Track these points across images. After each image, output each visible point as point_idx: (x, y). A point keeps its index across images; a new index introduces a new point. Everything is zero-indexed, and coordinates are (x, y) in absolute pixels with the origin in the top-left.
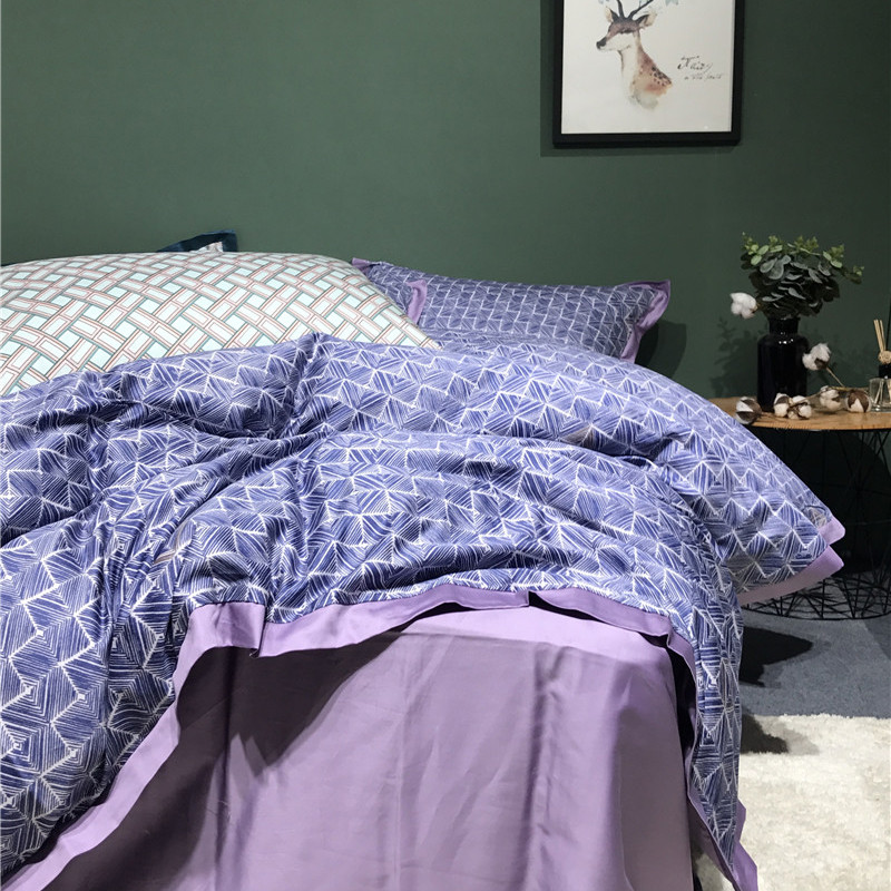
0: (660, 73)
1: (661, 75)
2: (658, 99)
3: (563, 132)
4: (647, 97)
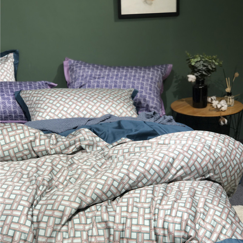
2: (152, 2)
3: (122, 14)
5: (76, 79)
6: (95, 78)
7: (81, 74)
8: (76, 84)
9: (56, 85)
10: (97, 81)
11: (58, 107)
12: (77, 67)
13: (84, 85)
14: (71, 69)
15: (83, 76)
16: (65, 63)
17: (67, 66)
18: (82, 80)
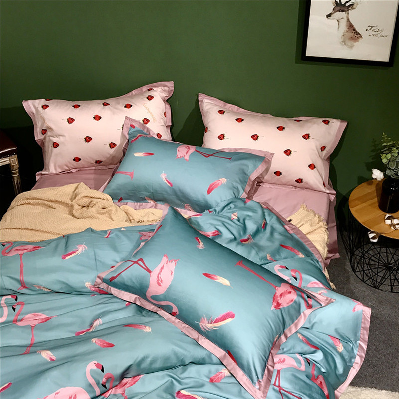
0: (357, 32)
1: (358, 34)
2: (354, 44)
3: (306, 55)
4: (349, 43)
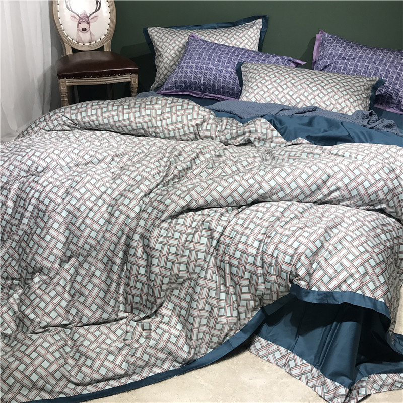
5: (322, 57)
6: (344, 59)
7: (330, 52)
8: (321, 64)
9: (303, 63)
10: (346, 63)
11: (269, 89)
12: (328, 43)
13: (329, 66)
14: (322, 45)
15: (331, 54)
16: (318, 36)
17: (319, 40)
18: (329, 59)
